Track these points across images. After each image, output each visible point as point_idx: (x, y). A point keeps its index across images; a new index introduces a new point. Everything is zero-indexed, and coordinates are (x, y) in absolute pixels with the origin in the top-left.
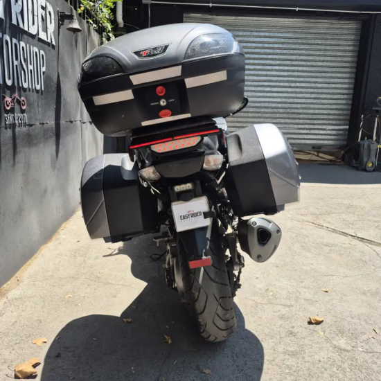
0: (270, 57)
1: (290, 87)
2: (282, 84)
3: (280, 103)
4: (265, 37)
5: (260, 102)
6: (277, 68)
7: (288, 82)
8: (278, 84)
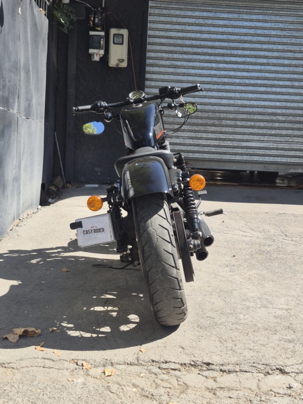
0: (265, 46)
1: (293, 87)
2: (281, 83)
3: (280, 108)
4: (258, 21)
5: (253, 107)
6: (274, 61)
7: (289, 80)
8: (276, 82)
